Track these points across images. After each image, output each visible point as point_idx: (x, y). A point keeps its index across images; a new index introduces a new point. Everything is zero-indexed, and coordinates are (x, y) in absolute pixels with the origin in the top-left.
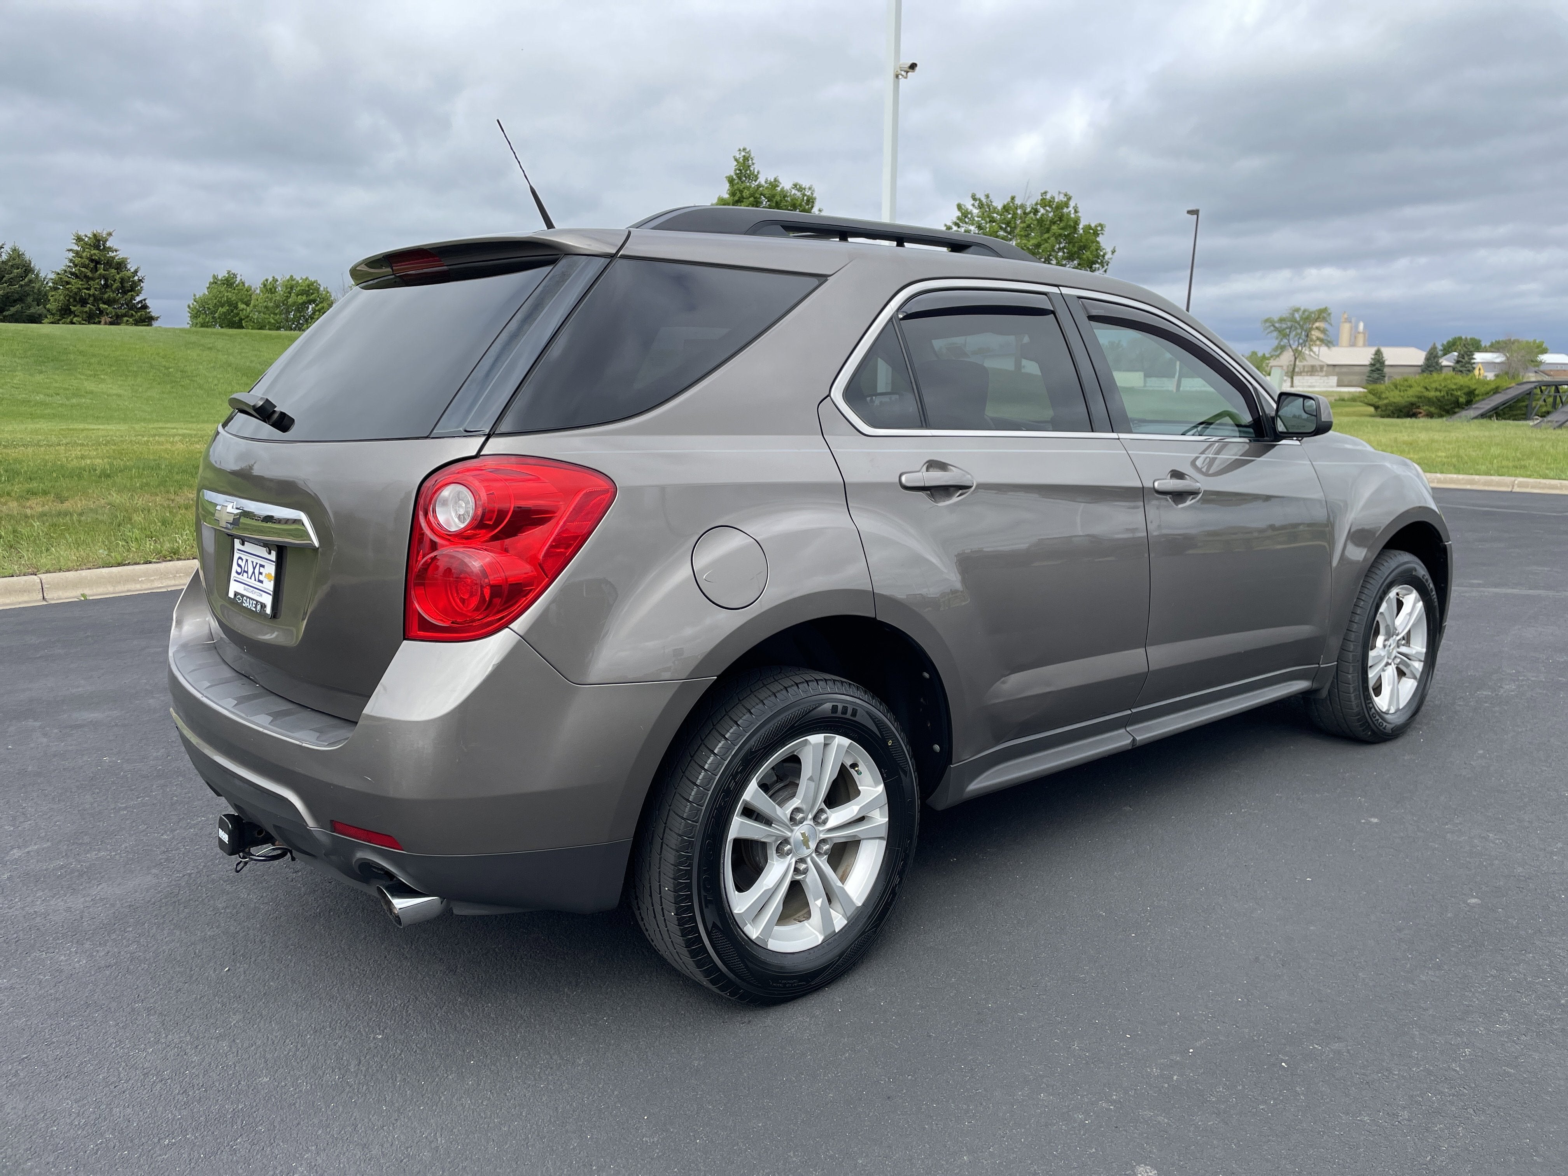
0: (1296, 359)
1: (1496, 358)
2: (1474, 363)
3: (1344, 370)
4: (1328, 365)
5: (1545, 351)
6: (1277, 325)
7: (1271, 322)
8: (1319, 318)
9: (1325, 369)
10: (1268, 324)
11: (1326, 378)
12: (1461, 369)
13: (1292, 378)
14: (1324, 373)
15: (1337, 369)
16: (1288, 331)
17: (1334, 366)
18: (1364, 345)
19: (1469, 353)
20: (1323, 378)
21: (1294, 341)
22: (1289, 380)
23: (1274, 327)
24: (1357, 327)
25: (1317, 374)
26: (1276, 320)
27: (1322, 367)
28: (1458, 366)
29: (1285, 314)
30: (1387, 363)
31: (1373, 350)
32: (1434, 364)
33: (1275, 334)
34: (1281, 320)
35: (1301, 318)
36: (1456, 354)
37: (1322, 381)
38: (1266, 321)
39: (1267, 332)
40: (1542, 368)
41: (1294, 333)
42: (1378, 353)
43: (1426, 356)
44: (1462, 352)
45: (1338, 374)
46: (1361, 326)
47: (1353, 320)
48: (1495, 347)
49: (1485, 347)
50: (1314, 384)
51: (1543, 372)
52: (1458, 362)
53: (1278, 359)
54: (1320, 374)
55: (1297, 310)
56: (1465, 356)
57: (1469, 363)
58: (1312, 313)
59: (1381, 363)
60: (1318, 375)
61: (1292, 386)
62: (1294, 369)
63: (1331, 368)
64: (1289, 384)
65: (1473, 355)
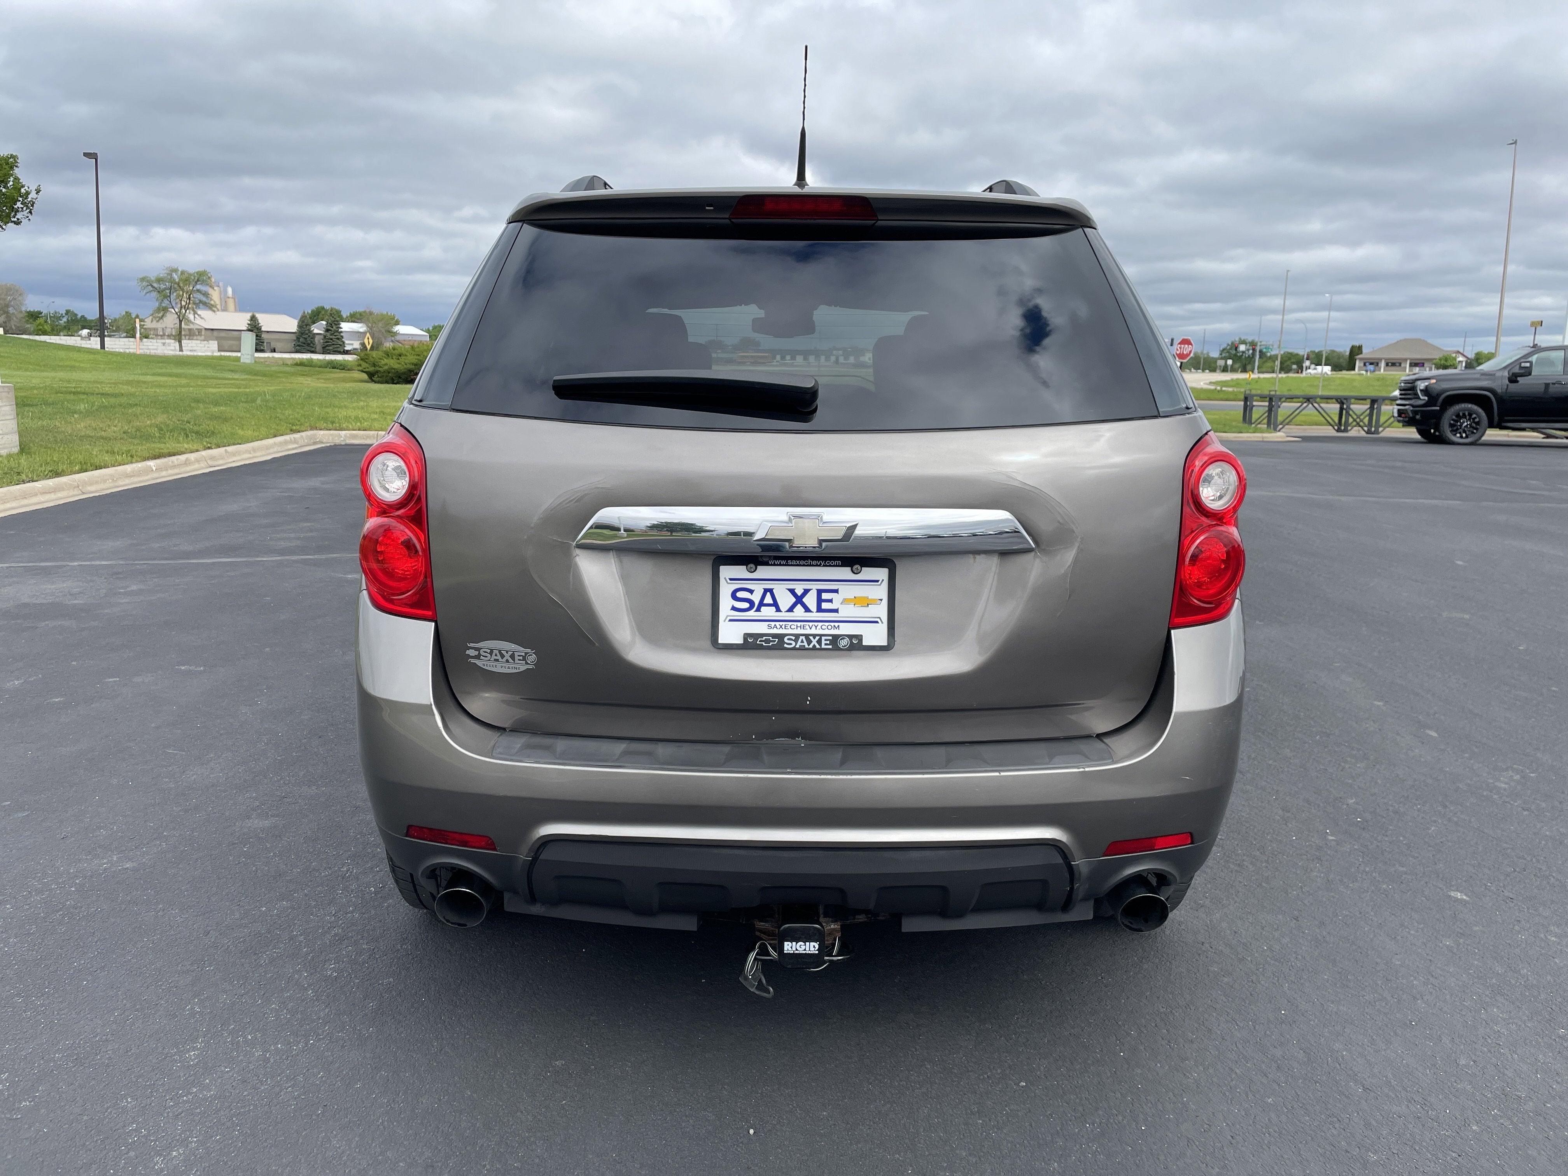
0: (181, 322)
1: (361, 328)
2: (341, 332)
3: (223, 334)
4: (206, 329)
5: (397, 323)
6: (155, 285)
7: (148, 281)
8: (198, 280)
9: (203, 333)
10: (145, 284)
11: (206, 342)
12: (331, 337)
13: (180, 342)
14: (203, 337)
15: (215, 333)
16: (168, 291)
17: (212, 330)
18: (236, 311)
19: (336, 322)
20: (202, 342)
21: (176, 303)
22: (177, 344)
23: (152, 286)
24: (226, 291)
25: (195, 338)
26: (153, 279)
27: (199, 331)
28: (328, 334)
29: (163, 274)
30: (263, 329)
31: (248, 316)
32: (307, 332)
33: (154, 294)
34: (159, 280)
35: (181, 280)
36: (324, 323)
37: (203, 345)
38: (143, 279)
39: (145, 291)
40: (398, 338)
41: (175, 294)
42: (253, 319)
43: (299, 323)
44: (330, 321)
45: (218, 339)
46: (230, 290)
47: (221, 284)
48: (354, 318)
49: (347, 317)
50: (194, 348)
51: (398, 341)
52: (327, 330)
53: (161, 321)
54: (199, 337)
55: (176, 271)
56: (333, 325)
57: (337, 331)
58: (190, 275)
59: (257, 329)
60: (197, 340)
61: (181, 350)
62: (180, 332)
63: (209, 332)
64: (178, 348)
65: (340, 324)
